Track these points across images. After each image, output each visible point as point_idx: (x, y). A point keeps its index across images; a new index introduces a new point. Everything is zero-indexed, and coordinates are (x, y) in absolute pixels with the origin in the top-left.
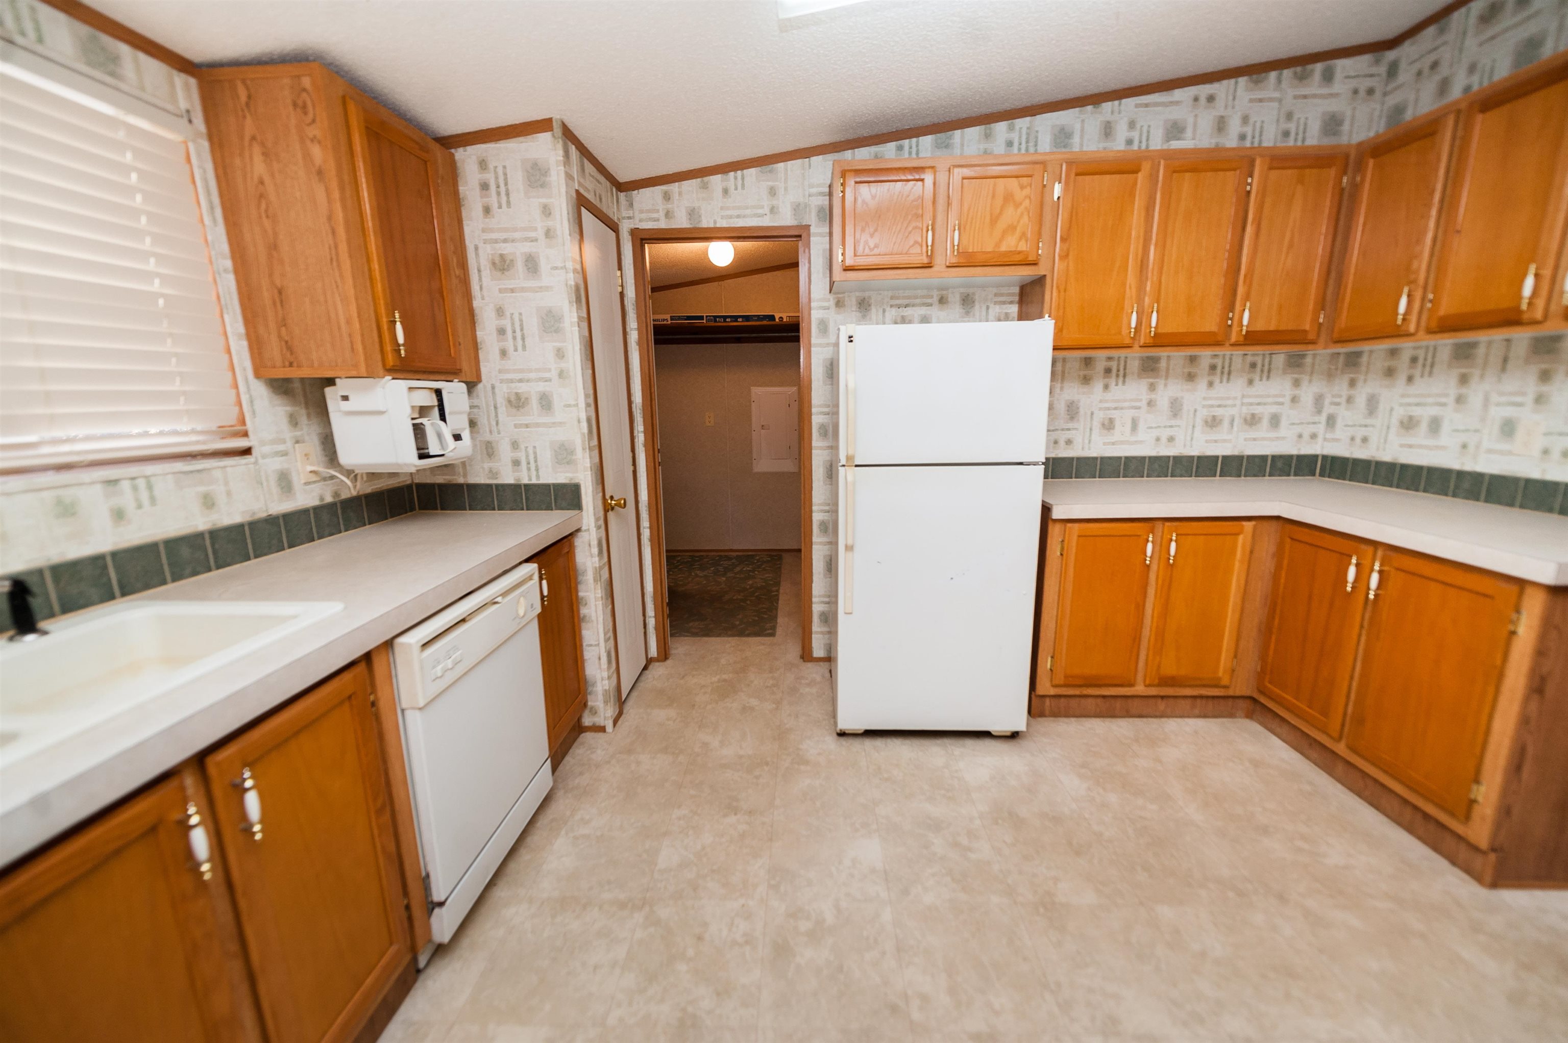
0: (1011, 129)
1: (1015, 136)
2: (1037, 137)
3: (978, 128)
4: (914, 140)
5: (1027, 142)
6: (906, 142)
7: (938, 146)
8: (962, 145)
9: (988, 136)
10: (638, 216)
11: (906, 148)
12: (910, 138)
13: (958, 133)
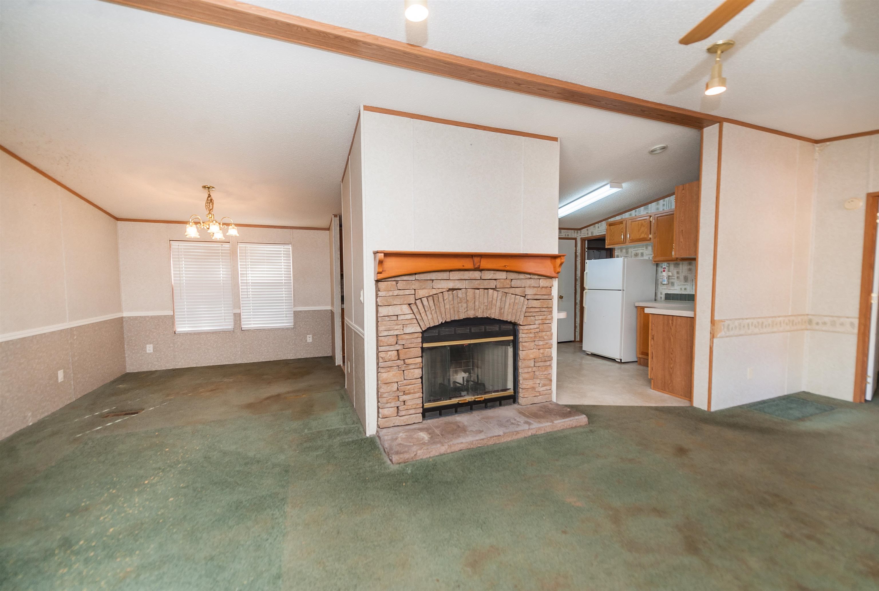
0: (664, 201)
1: (665, 203)
2: (671, 202)
3: (655, 203)
4: (639, 209)
5: (669, 204)
6: (637, 209)
7: (645, 209)
8: (651, 208)
9: (658, 204)
10: (582, 235)
11: (637, 211)
12: (638, 208)
13: (650, 205)
